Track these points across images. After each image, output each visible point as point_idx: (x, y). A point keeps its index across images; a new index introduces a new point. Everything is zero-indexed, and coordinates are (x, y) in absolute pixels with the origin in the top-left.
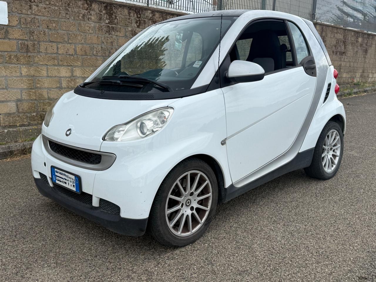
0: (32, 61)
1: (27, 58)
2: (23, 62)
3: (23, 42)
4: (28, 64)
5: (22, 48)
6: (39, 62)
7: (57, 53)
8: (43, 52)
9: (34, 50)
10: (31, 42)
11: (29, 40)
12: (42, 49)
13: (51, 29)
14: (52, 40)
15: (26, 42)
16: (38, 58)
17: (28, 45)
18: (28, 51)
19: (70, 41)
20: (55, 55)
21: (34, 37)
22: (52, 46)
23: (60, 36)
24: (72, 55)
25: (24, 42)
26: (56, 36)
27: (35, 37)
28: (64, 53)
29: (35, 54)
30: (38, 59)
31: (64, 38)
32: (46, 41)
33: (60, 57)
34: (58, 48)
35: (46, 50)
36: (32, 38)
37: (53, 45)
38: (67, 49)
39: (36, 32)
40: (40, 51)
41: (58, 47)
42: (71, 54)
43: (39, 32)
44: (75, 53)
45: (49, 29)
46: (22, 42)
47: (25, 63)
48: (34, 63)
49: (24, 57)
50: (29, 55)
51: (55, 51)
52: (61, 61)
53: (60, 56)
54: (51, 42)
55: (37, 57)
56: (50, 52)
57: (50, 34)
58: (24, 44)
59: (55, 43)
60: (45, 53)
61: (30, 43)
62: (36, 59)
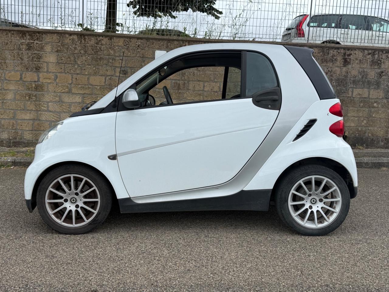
0: (181, 97)
1: (177, 94)
2: (175, 97)
3: (176, 81)
4: (178, 99)
5: (175, 86)
6: (187, 97)
7: (203, 90)
8: (191, 89)
9: (184, 87)
10: (182, 82)
11: (181, 80)
12: (191, 87)
13: (199, 70)
14: (200, 80)
15: (178, 82)
16: (187, 94)
17: (179, 84)
18: (179, 88)
19: (216, 80)
20: (201, 92)
21: (185, 77)
22: (199, 85)
23: (207, 76)
24: (217, 92)
25: (177, 82)
26: (203, 76)
27: (186, 77)
28: (209, 90)
29: (185, 91)
30: (187, 95)
31: (210, 78)
32: (195, 81)
33: (205, 94)
34: (204, 86)
35: (194, 88)
36: (183, 78)
37: (200, 83)
38: (212, 87)
39: (186, 73)
40: (188, 89)
41: (204, 85)
42: (215, 91)
43: (189, 73)
44: (219, 90)
45: (198, 70)
46: (175, 82)
47: (176, 98)
48: (183, 98)
49: (176, 94)
50: (180, 91)
51: (202, 88)
52: (206, 97)
53: (205, 93)
54: (199, 81)
55: (185, 94)
56: (197, 90)
57: (198, 74)
58: (177, 83)
59: (202, 82)
60: (193, 90)
61: (181, 82)
62: (185, 95)
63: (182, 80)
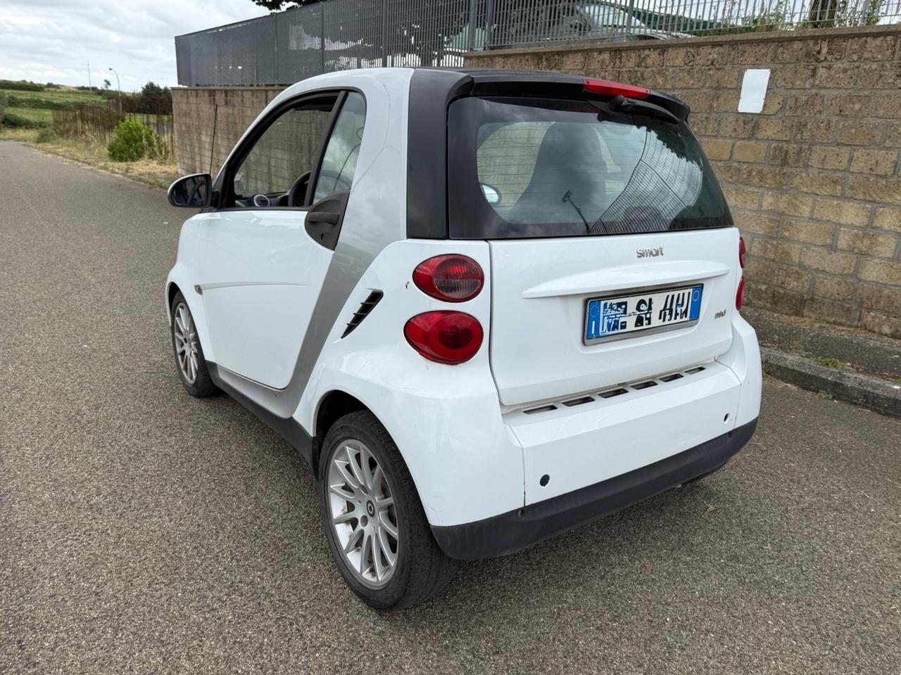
0: (786, 185)
1: (778, 177)
2: (771, 184)
3: (780, 145)
4: (778, 189)
5: (775, 157)
6: (801, 186)
7: (846, 170)
8: (814, 166)
9: (798, 161)
10: (796, 146)
11: (793, 142)
12: (815, 161)
13: (846, 116)
14: (843, 141)
15: (785, 146)
16: (801, 178)
17: (787, 151)
18: (784, 163)
19: (888, 143)
20: (840, 174)
21: (805, 134)
22: (838, 155)
23: (864, 131)
24: (885, 177)
25: (782, 145)
26: (853, 131)
27: (807, 135)
28: (865, 170)
29: (798, 170)
30: (801, 181)
31: (874, 137)
32: (829, 144)
33: (851, 180)
34: (851, 159)
35: (823, 163)
36: (799, 136)
37: (842, 151)
38: (874, 162)
39: (810, 124)
40: (808, 165)
41: (853, 156)
42: (882, 173)
43: (817, 123)
44: (894, 171)
45: (842, 115)
46: (778, 146)
47: (773, 186)
48: (791, 188)
49: (774, 176)
50: (785, 170)
51: (844, 165)
52: (852, 188)
53: (851, 176)
54: (838, 144)
55: (798, 177)
56: (830, 168)
57: (841, 127)
58: (781, 149)
59: (849, 148)
60: (818, 168)
61: (792, 147)
62: (797, 181)
63: (796, 143)
